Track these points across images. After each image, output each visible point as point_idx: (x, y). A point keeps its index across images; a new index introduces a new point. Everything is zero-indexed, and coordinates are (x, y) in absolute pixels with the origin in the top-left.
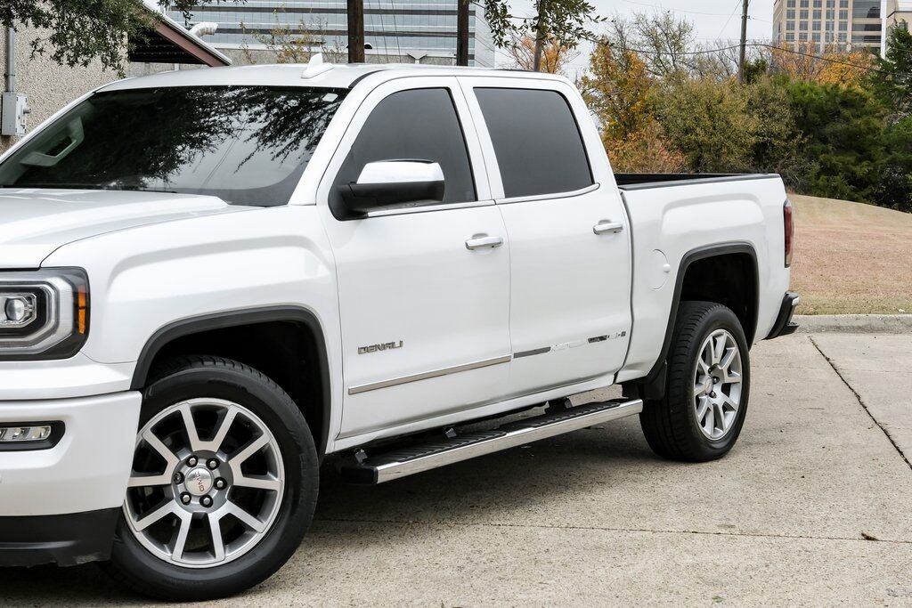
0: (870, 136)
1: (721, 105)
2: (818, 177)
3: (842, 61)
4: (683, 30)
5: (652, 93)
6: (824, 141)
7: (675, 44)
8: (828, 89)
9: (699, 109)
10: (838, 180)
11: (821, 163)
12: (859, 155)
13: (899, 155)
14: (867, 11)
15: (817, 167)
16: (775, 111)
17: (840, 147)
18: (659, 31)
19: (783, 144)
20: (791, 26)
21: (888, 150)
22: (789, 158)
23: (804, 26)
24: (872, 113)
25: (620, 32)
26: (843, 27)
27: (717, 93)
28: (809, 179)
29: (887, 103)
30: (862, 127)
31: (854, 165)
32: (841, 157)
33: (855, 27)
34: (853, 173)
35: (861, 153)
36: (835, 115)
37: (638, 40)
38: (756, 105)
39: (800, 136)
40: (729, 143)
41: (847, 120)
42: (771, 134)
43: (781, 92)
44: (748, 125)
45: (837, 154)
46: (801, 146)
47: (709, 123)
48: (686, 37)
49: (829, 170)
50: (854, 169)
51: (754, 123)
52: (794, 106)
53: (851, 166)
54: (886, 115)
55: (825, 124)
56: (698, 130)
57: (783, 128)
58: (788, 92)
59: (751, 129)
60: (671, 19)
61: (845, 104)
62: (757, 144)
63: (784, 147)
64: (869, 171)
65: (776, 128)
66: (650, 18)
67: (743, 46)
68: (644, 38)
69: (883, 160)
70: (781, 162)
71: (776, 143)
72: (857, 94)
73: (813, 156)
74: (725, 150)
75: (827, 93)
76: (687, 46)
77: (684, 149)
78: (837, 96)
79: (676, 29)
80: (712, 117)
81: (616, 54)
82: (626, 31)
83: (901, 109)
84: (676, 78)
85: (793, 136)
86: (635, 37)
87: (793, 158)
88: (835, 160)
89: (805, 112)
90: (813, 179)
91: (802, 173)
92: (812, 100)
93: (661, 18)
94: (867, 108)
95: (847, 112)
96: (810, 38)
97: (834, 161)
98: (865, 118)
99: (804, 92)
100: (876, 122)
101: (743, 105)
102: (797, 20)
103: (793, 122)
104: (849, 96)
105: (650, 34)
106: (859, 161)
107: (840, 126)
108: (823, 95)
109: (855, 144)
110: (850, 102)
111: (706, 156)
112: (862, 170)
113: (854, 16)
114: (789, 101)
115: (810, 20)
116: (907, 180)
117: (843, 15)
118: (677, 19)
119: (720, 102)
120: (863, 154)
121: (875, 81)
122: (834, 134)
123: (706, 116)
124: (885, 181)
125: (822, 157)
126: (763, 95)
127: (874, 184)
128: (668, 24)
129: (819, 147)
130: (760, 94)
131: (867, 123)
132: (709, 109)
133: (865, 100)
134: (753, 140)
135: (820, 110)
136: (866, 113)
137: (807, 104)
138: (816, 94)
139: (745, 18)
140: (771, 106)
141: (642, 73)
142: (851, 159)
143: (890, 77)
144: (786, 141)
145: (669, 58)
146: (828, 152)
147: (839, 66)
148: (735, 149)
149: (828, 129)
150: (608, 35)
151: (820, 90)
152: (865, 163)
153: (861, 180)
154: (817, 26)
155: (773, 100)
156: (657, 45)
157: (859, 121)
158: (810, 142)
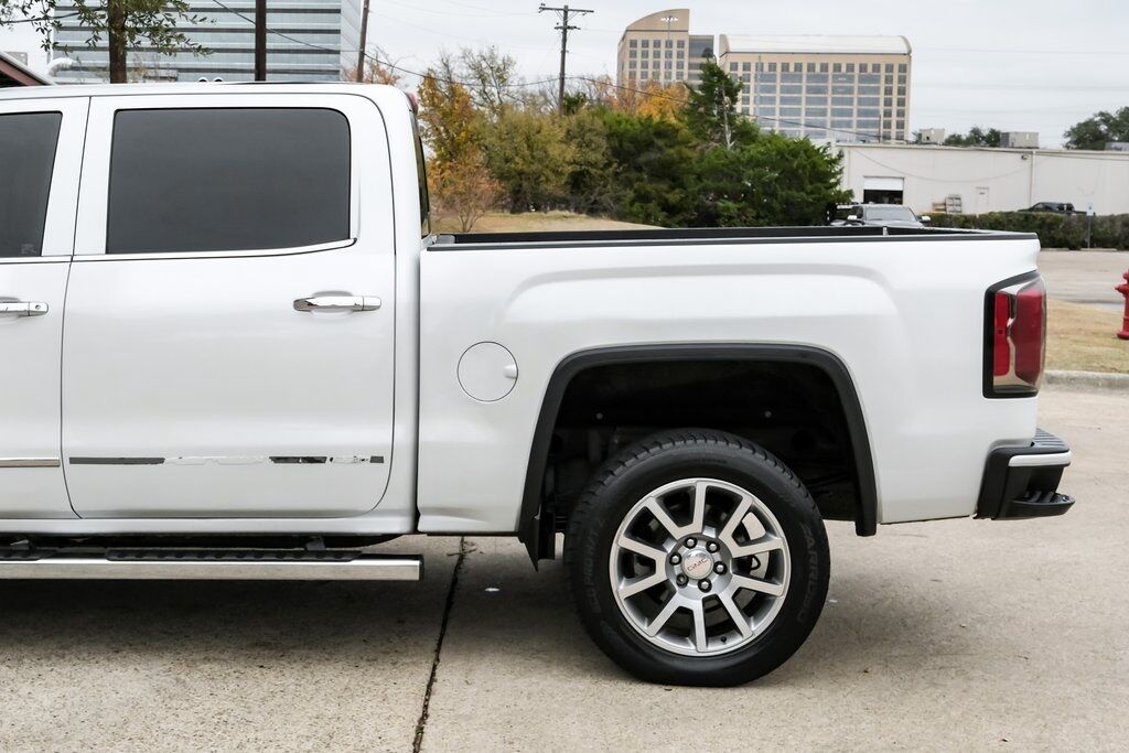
0: (684, 165)
1: (538, 136)
2: (632, 204)
3: (661, 95)
4: (507, 63)
5: (475, 124)
6: (639, 169)
7: (500, 77)
8: (643, 121)
9: (518, 139)
10: (652, 206)
11: (635, 191)
12: (672, 184)
13: (708, 182)
14: (701, 52)
15: (630, 194)
16: (591, 141)
17: (653, 175)
18: (484, 65)
19: (601, 172)
20: (633, 65)
21: (699, 178)
22: (605, 186)
23: (645, 65)
24: (685, 142)
25: (446, 65)
26: (680, 65)
27: (536, 124)
28: (624, 206)
29: (700, 134)
30: (675, 156)
31: (667, 192)
32: (654, 185)
33: (691, 66)
34: (666, 200)
35: (674, 180)
36: (649, 145)
37: (465, 72)
38: (575, 136)
39: (615, 165)
40: (547, 172)
41: (660, 149)
42: (589, 164)
43: (598, 123)
44: (564, 154)
45: (650, 182)
46: (617, 174)
47: (527, 152)
48: (510, 70)
50: (667, 196)
51: (571, 151)
52: (610, 136)
53: (664, 194)
54: (698, 145)
55: (639, 152)
56: (517, 159)
57: (600, 157)
58: (605, 123)
59: (567, 159)
60: (495, 53)
61: (660, 134)
62: (573, 172)
63: (601, 176)
64: (682, 199)
65: (593, 157)
66: (476, 53)
67: (562, 79)
68: (470, 71)
69: (694, 188)
70: (597, 190)
71: (593, 171)
72: (670, 125)
73: (629, 184)
74: (543, 178)
75: (642, 124)
76: (510, 80)
77: (502, 177)
78: (649, 126)
79: (500, 62)
80: (530, 147)
81: (443, 87)
82: (451, 65)
83: (712, 140)
84: (501, 110)
85: (609, 165)
87: (609, 187)
88: (649, 187)
89: (621, 142)
90: (628, 207)
91: (618, 200)
92: (627, 131)
93: (486, 53)
94: (679, 138)
95: (660, 142)
96: (650, 76)
97: (648, 189)
98: (677, 148)
99: (619, 123)
100: (688, 152)
101: (562, 135)
102: (639, 59)
103: (609, 152)
104: (662, 127)
105: (477, 68)
106: (672, 188)
107: (653, 156)
108: (638, 126)
109: (669, 173)
110: (664, 133)
111: (525, 184)
112: (674, 197)
113: (691, 56)
114: (606, 131)
115: (651, 59)
116: (716, 207)
117: (680, 55)
118: (501, 54)
119: (539, 132)
120: (676, 181)
121: (689, 113)
122: (648, 163)
123: (525, 145)
124: (697, 208)
125: (636, 185)
126: (580, 125)
127: (685, 210)
128: (493, 58)
129: (633, 175)
130: (579, 125)
131: (679, 153)
132: (528, 139)
133: (677, 131)
134: (570, 169)
135: (634, 140)
136: (679, 143)
137: (622, 135)
138: (631, 125)
139: (564, 52)
140: (588, 136)
141: (466, 106)
142: (663, 186)
143: (702, 109)
144: (602, 169)
145: (494, 90)
146: (642, 180)
147: (658, 99)
148: (552, 177)
149: (642, 159)
150: (435, 68)
151: (635, 121)
152: (677, 190)
153: (674, 206)
154: (656, 65)
155: (590, 130)
156: (483, 79)
157: (671, 151)
158: (625, 170)
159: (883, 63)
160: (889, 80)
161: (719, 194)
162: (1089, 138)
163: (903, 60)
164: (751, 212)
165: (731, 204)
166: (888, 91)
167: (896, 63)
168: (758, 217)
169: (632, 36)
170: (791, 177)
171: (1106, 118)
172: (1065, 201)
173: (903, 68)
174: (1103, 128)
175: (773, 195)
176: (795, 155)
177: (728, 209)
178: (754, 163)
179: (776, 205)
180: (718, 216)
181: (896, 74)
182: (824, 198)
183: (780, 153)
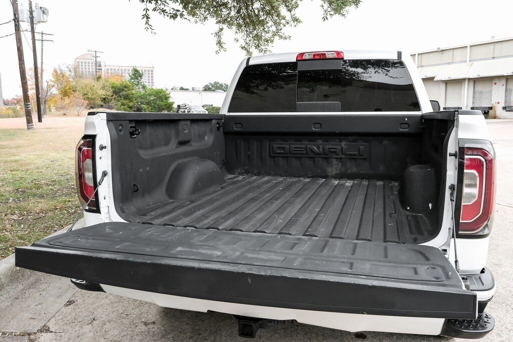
0: (132, 95)
1: (94, 87)
6: (121, 97)
11: (121, 103)
13: (139, 100)
14: (98, 66)
16: (108, 89)
17: (124, 98)
19: (111, 98)
21: (136, 99)
25: (60, 67)
32: (126, 101)
35: (130, 99)
36: (123, 90)
39: (115, 96)
40: (97, 97)
41: (126, 91)
42: (107, 95)
43: (108, 84)
45: (124, 100)
46: (115, 98)
47: (91, 92)
49: (123, 104)
51: (103, 92)
52: (112, 87)
55: (120, 92)
57: (110, 93)
58: (110, 84)
59: (102, 94)
61: (125, 87)
65: (108, 93)
68: (66, 69)
69: (135, 102)
71: (108, 97)
72: (128, 84)
73: (118, 101)
74: (96, 99)
75: (120, 84)
78: (123, 85)
81: (59, 73)
85: (112, 96)
86: (64, 68)
89: (115, 89)
94: (130, 88)
95: (126, 89)
97: (124, 102)
99: (114, 84)
103: (112, 92)
104: (126, 85)
106: (130, 102)
107: (124, 93)
109: (129, 97)
112: (131, 104)
122: (123, 95)
126: (103, 84)
129: (119, 98)
131: (131, 92)
132: (90, 88)
135: (118, 89)
136: (130, 90)
137: (115, 87)
138: (118, 84)
140: (106, 88)
142: (128, 101)
143: (133, 81)
146: (122, 100)
149: (121, 94)
154: (85, 69)
155: (106, 86)
157: (129, 92)
158: (117, 97)
159: (147, 69)
160: (149, 74)
161: (142, 103)
162: (207, 89)
163: (152, 69)
164: (150, 108)
165: (144, 106)
166: (149, 77)
167: (150, 69)
168: (152, 109)
169: (77, 60)
170: (160, 98)
171: (211, 84)
172: (211, 104)
173: (152, 71)
174: (210, 86)
175: (155, 103)
176: (161, 93)
177: (144, 107)
178: (150, 95)
179: (156, 106)
180: (142, 109)
181: (150, 72)
182: (168, 104)
183: (157, 93)
